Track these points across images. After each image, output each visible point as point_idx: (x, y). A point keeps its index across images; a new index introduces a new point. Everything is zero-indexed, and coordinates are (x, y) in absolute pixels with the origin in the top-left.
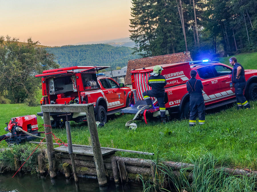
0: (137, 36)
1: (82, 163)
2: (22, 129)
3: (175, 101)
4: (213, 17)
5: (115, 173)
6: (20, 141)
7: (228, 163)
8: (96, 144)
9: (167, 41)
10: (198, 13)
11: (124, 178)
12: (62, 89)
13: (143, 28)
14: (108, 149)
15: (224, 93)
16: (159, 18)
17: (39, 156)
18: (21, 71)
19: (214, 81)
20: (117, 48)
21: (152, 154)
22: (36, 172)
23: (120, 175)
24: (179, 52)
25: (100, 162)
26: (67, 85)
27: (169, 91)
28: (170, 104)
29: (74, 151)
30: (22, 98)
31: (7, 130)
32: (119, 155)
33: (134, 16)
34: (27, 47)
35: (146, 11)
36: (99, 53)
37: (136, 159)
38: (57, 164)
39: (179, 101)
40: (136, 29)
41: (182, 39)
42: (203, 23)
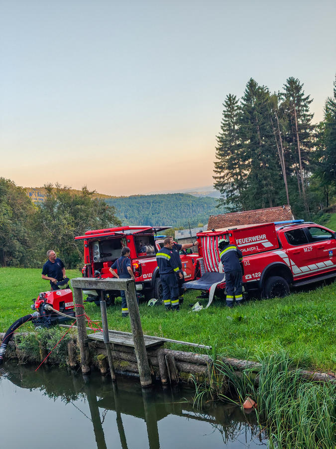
0: (223, 184)
1: (123, 355)
2: (52, 308)
3: (253, 275)
4: (325, 159)
5: (162, 371)
6: (50, 323)
7: (306, 364)
8: (138, 331)
9: (262, 191)
10: (304, 154)
11: (174, 377)
12: (111, 255)
13: (232, 173)
14: (154, 339)
15: (320, 264)
16: (252, 161)
17: (69, 344)
18: (73, 229)
19: (307, 247)
20: (200, 199)
21: (208, 347)
22: (66, 364)
23: (167, 374)
24: (278, 205)
25: (143, 355)
26: (116, 250)
27: (246, 260)
28: (247, 278)
29: (111, 339)
30: (75, 262)
31: (34, 309)
32: (169, 346)
33: (219, 159)
34: (81, 197)
35: (236, 151)
36: (176, 206)
37: (190, 353)
38: (91, 355)
39: (258, 275)
40: (222, 174)
41: (282, 189)
42: (311, 168)
